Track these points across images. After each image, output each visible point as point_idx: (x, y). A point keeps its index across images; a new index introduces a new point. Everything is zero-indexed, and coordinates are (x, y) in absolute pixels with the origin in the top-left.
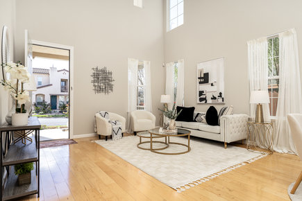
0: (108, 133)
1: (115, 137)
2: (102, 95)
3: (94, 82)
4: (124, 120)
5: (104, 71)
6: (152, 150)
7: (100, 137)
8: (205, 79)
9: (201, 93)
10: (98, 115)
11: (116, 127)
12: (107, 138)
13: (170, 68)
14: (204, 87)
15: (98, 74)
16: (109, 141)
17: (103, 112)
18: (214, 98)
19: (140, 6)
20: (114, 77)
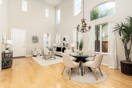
0: (36, 55)
1: (37, 56)
2: (35, 44)
3: (32, 40)
4: (41, 51)
5: (36, 37)
6: (45, 59)
7: (34, 56)
8: (64, 39)
9: (64, 43)
10: (33, 50)
11: (38, 53)
12: (35, 56)
13: (57, 35)
14: (64, 42)
15: (34, 38)
16: (36, 57)
17: (35, 49)
18: (66, 45)
19: (48, 17)
20: (39, 38)
